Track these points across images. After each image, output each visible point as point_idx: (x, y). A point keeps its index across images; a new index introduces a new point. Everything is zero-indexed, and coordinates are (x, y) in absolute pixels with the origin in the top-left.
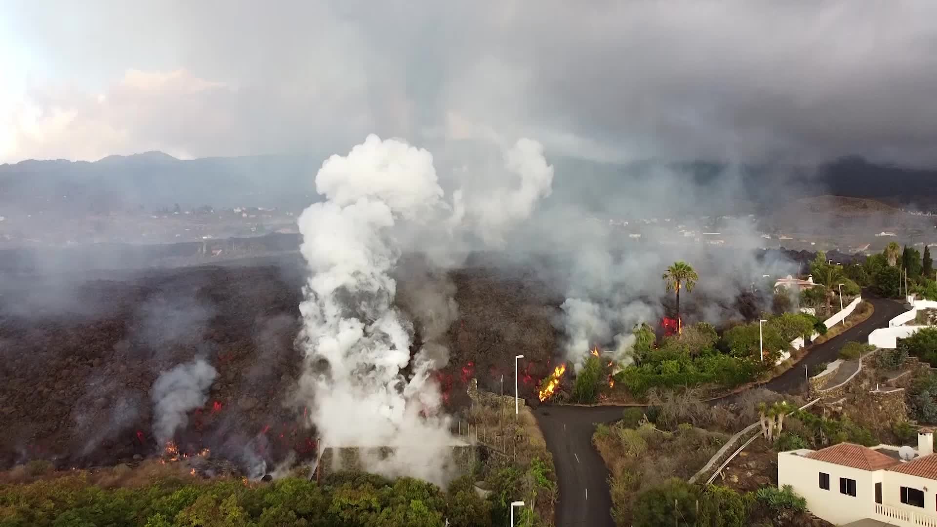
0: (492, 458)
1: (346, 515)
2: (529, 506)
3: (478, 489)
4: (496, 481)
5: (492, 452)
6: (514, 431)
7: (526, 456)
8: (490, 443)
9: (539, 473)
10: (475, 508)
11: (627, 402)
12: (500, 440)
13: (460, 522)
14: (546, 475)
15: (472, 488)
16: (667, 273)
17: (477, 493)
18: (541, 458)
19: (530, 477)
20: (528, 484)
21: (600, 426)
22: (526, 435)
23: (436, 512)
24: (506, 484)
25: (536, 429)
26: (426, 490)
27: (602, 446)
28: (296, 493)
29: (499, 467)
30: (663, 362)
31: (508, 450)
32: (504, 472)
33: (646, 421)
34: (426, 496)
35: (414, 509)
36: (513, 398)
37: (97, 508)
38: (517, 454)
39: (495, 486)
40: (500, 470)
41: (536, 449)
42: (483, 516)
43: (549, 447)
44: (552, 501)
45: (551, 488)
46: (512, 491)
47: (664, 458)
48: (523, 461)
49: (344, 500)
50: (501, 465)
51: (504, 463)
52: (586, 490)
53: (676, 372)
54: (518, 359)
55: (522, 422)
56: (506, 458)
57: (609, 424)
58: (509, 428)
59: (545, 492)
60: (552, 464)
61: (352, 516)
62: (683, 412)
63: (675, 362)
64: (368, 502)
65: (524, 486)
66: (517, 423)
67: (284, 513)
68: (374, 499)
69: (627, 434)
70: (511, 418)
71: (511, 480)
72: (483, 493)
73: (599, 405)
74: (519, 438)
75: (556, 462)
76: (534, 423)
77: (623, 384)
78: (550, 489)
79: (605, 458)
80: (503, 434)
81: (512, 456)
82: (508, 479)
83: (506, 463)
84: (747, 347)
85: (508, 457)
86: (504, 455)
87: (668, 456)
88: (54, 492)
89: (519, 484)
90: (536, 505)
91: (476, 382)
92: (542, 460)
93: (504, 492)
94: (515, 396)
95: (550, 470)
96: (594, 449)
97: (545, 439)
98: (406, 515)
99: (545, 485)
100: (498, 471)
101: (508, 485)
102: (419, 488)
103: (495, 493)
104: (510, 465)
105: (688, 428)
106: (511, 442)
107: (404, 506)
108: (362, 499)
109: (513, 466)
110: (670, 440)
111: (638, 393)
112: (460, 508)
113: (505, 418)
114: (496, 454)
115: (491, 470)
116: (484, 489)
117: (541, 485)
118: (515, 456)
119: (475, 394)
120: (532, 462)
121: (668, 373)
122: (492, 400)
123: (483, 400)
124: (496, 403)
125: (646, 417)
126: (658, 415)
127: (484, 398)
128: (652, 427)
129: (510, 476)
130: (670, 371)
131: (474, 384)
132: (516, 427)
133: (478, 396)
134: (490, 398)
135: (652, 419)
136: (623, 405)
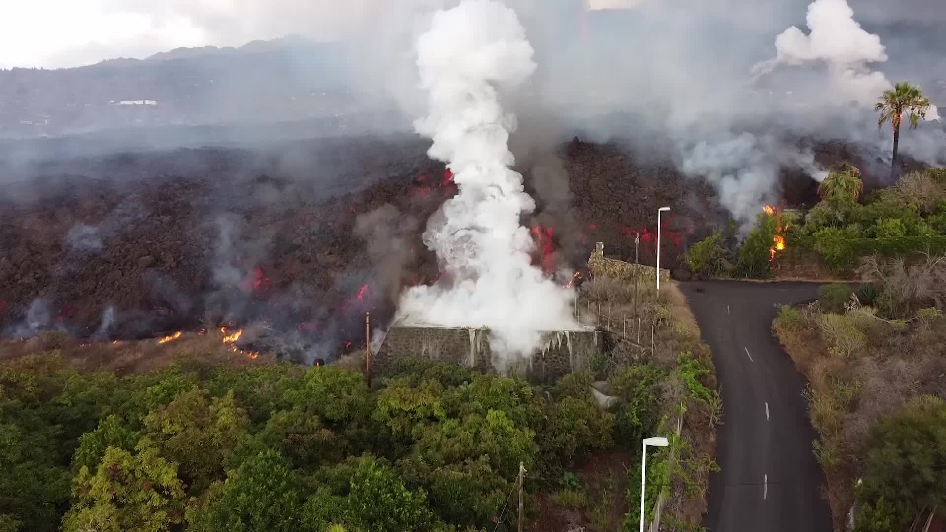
0: (619, 348)
1: (395, 426)
2: (674, 426)
3: (597, 393)
4: (624, 384)
5: (620, 341)
6: (654, 312)
7: (671, 348)
8: (617, 328)
9: (690, 376)
10: (589, 423)
11: (819, 278)
12: (632, 324)
13: (565, 445)
14: (700, 378)
15: (587, 392)
16: (883, 102)
17: (595, 399)
18: (693, 352)
19: (675, 381)
20: (673, 393)
21: (786, 308)
22: (671, 318)
23: (526, 429)
24: (638, 389)
25: (687, 310)
26: (514, 393)
27: (787, 338)
28: (330, 389)
29: (629, 363)
30: (878, 221)
31: (644, 338)
32: (636, 370)
33: (857, 304)
34: (514, 403)
35: (492, 423)
36: (652, 269)
37: (64, 399)
38: (657, 345)
39: (622, 390)
40: (629, 368)
41: (686, 339)
42: (601, 436)
43: (704, 337)
44: (711, 420)
45: (711, 401)
46: (647, 402)
47: (897, 361)
48: (665, 355)
49: (394, 404)
50: (632, 361)
51: (637, 357)
52: (766, 404)
53: (900, 235)
55: (664, 300)
56: (639, 351)
57: (798, 305)
58: (646, 308)
59: (699, 405)
60: (711, 362)
61: (403, 428)
62: (922, 290)
63: (898, 221)
64: (430, 407)
65: (666, 396)
66: (658, 302)
67: (300, 420)
68: (437, 404)
69: (830, 321)
70: (650, 295)
71: (646, 384)
72: (604, 400)
73: (778, 279)
74: (660, 322)
75: (716, 358)
76: (683, 303)
77: (817, 252)
78: (709, 403)
79: (793, 356)
80: (637, 316)
81: (650, 348)
82: (642, 382)
83: (640, 358)
85: (643, 349)
86: (637, 346)
87: (903, 358)
88: (10, 375)
89: (659, 391)
90: (685, 425)
91: (602, 247)
92: (695, 356)
93: (636, 401)
94: (656, 267)
95: (708, 371)
96: (775, 342)
97: (698, 324)
98: (478, 432)
99: (700, 395)
100: (627, 369)
101: (641, 391)
102: (504, 390)
103: (622, 400)
104: (646, 362)
105: (936, 315)
106: (649, 327)
107: (478, 418)
108: (419, 403)
109: (651, 363)
110: (904, 334)
111: (838, 265)
112: (566, 423)
113: (641, 295)
114: (625, 343)
115: (618, 366)
116: (607, 394)
117: (693, 394)
118: (654, 348)
119: (600, 262)
120: (679, 359)
121: (889, 236)
122: (623, 270)
123: (612, 270)
124: (629, 275)
125: (857, 298)
126: (877, 294)
127: (612, 267)
128: (869, 313)
129: (645, 378)
130: (890, 234)
131: (599, 249)
132: (657, 307)
133: (604, 265)
134: (621, 268)
135: (866, 301)
136: (815, 281)
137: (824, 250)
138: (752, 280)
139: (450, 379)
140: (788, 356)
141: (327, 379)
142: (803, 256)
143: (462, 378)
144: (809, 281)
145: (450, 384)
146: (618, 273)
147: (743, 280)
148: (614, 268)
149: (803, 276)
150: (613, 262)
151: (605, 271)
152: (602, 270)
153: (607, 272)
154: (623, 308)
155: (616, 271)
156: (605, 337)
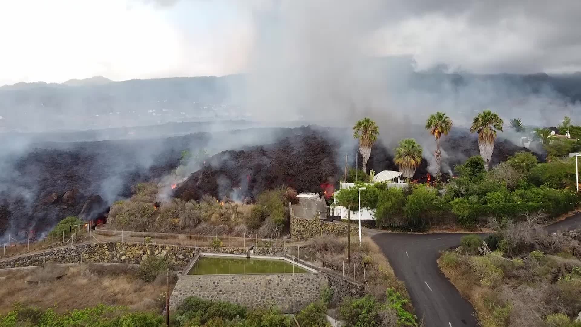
3: (330, 319)
4: (351, 312)
6: (361, 258)
7: (378, 284)
8: (338, 270)
9: (398, 305)
11: (456, 230)
12: (347, 267)
15: (323, 318)
18: (394, 287)
19: (389, 310)
20: (389, 319)
22: (373, 262)
24: (361, 316)
25: (381, 256)
27: (450, 273)
29: (350, 295)
30: (489, 194)
31: (357, 277)
32: (357, 302)
33: (487, 248)
38: (368, 282)
39: (348, 317)
41: (387, 277)
43: (398, 274)
47: (526, 287)
48: (376, 291)
50: (352, 294)
51: (354, 291)
52: (450, 323)
53: (502, 202)
55: (366, 250)
56: (356, 286)
57: (449, 249)
58: (355, 255)
60: (407, 294)
62: (528, 239)
65: (385, 321)
66: (363, 251)
69: (476, 261)
70: (356, 245)
71: (367, 313)
72: (336, 324)
73: (431, 232)
74: (367, 265)
75: (410, 291)
77: (454, 214)
79: (457, 286)
80: (350, 261)
81: (363, 284)
82: (364, 311)
83: (356, 291)
84: (560, 180)
85: (358, 285)
86: (353, 282)
87: (529, 286)
89: (377, 318)
92: (397, 290)
95: (407, 301)
97: (391, 265)
101: (364, 317)
104: (361, 294)
105: (541, 255)
110: (524, 268)
111: (467, 222)
114: (345, 281)
116: (337, 319)
117: (403, 320)
118: (366, 284)
119: (318, 224)
120: (387, 293)
121: (495, 203)
123: (327, 229)
124: (338, 232)
125: (486, 244)
126: (498, 241)
128: (497, 255)
129: (366, 307)
130: (496, 202)
131: (318, 215)
132: (364, 255)
133: (321, 226)
134: (332, 227)
135: (493, 247)
136: (453, 232)
137: (458, 213)
138: (415, 233)
139: (226, 314)
140: (453, 286)
141: (137, 323)
142: (445, 216)
143: (235, 313)
144: (449, 232)
145: (226, 318)
146: (330, 231)
147: (409, 233)
148: (328, 227)
149: (445, 229)
150: (327, 223)
151: (322, 229)
152: (319, 229)
153: (323, 230)
154: (340, 256)
155: (329, 229)
156: (330, 277)
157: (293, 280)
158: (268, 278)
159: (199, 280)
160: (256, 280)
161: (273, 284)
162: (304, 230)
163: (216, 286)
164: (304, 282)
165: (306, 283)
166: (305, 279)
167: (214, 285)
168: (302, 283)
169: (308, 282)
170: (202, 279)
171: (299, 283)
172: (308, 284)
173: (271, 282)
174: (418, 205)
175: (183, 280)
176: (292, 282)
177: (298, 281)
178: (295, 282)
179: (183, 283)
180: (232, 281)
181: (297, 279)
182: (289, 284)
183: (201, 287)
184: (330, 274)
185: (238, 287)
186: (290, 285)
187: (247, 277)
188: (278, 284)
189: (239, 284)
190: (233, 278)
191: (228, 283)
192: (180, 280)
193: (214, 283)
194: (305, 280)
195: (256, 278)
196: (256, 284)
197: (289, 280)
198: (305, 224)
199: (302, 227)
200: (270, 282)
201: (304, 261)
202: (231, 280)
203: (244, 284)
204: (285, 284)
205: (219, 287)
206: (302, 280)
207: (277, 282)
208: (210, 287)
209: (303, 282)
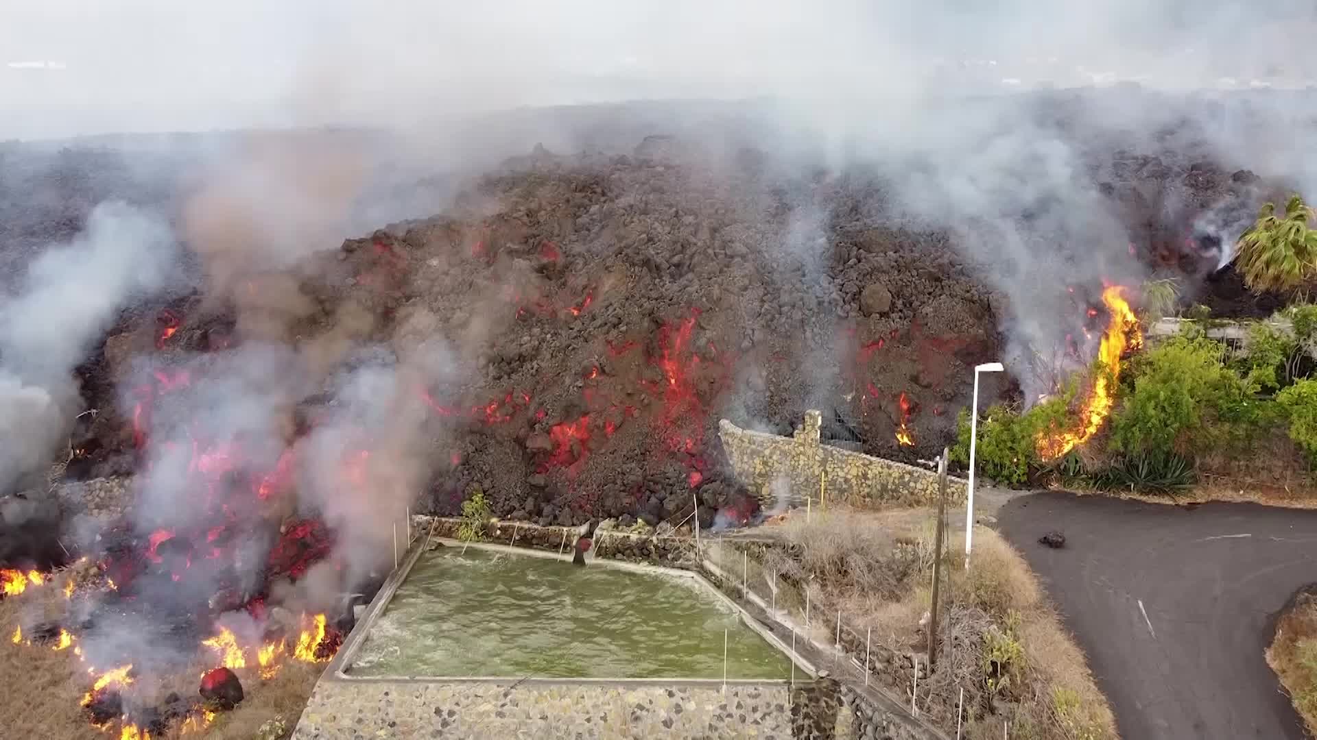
54: (980, 373)
55: (997, 599)
73: (1200, 497)
91: (820, 422)
119: (814, 455)
122: (865, 476)
123: (841, 474)
124: (879, 487)
127: (842, 468)
131: (813, 426)
133: (823, 462)
134: (862, 469)
136: (1285, 503)
138: (1144, 498)
142: (1255, 444)
144: (1271, 503)
146: (854, 481)
147: (1124, 496)
148: (846, 470)
149: (1254, 488)
150: (843, 455)
151: (826, 473)
152: (817, 473)
153: (830, 477)
154: (895, 612)
155: (849, 477)
156: (858, 701)
157: (723, 707)
158: (634, 697)
159: (386, 698)
160: (588, 703)
161: (650, 721)
162: (763, 471)
163: (445, 724)
164: (763, 718)
165: (770, 722)
166: (768, 705)
167: (437, 720)
168: (756, 722)
169: (776, 718)
170: (394, 696)
171: (743, 719)
172: (778, 726)
173: (644, 713)
174: (1169, 410)
175: (328, 697)
176: (720, 718)
177: (742, 712)
178: (730, 715)
179: (328, 712)
180: (503, 705)
181: (739, 706)
182: (707, 724)
183: (393, 725)
184: (859, 691)
185: (524, 729)
186: (710, 725)
187: (556, 694)
188: (667, 724)
189: (528, 717)
190: (506, 695)
191: (487, 713)
192: (318, 697)
193: (438, 712)
194: (766, 711)
195: (590, 697)
196: (588, 720)
197: (710, 708)
198: (767, 452)
199: (757, 461)
200: (639, 712)
201: (762, 604)
202: (500, 703)
203: (544, 718)
204: (694, 721)
205: (457, 728)
206: (755, 710)
207: (663, 714)
208: (422, 727)
209: (758, 716)
